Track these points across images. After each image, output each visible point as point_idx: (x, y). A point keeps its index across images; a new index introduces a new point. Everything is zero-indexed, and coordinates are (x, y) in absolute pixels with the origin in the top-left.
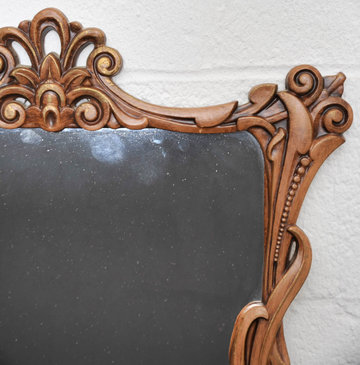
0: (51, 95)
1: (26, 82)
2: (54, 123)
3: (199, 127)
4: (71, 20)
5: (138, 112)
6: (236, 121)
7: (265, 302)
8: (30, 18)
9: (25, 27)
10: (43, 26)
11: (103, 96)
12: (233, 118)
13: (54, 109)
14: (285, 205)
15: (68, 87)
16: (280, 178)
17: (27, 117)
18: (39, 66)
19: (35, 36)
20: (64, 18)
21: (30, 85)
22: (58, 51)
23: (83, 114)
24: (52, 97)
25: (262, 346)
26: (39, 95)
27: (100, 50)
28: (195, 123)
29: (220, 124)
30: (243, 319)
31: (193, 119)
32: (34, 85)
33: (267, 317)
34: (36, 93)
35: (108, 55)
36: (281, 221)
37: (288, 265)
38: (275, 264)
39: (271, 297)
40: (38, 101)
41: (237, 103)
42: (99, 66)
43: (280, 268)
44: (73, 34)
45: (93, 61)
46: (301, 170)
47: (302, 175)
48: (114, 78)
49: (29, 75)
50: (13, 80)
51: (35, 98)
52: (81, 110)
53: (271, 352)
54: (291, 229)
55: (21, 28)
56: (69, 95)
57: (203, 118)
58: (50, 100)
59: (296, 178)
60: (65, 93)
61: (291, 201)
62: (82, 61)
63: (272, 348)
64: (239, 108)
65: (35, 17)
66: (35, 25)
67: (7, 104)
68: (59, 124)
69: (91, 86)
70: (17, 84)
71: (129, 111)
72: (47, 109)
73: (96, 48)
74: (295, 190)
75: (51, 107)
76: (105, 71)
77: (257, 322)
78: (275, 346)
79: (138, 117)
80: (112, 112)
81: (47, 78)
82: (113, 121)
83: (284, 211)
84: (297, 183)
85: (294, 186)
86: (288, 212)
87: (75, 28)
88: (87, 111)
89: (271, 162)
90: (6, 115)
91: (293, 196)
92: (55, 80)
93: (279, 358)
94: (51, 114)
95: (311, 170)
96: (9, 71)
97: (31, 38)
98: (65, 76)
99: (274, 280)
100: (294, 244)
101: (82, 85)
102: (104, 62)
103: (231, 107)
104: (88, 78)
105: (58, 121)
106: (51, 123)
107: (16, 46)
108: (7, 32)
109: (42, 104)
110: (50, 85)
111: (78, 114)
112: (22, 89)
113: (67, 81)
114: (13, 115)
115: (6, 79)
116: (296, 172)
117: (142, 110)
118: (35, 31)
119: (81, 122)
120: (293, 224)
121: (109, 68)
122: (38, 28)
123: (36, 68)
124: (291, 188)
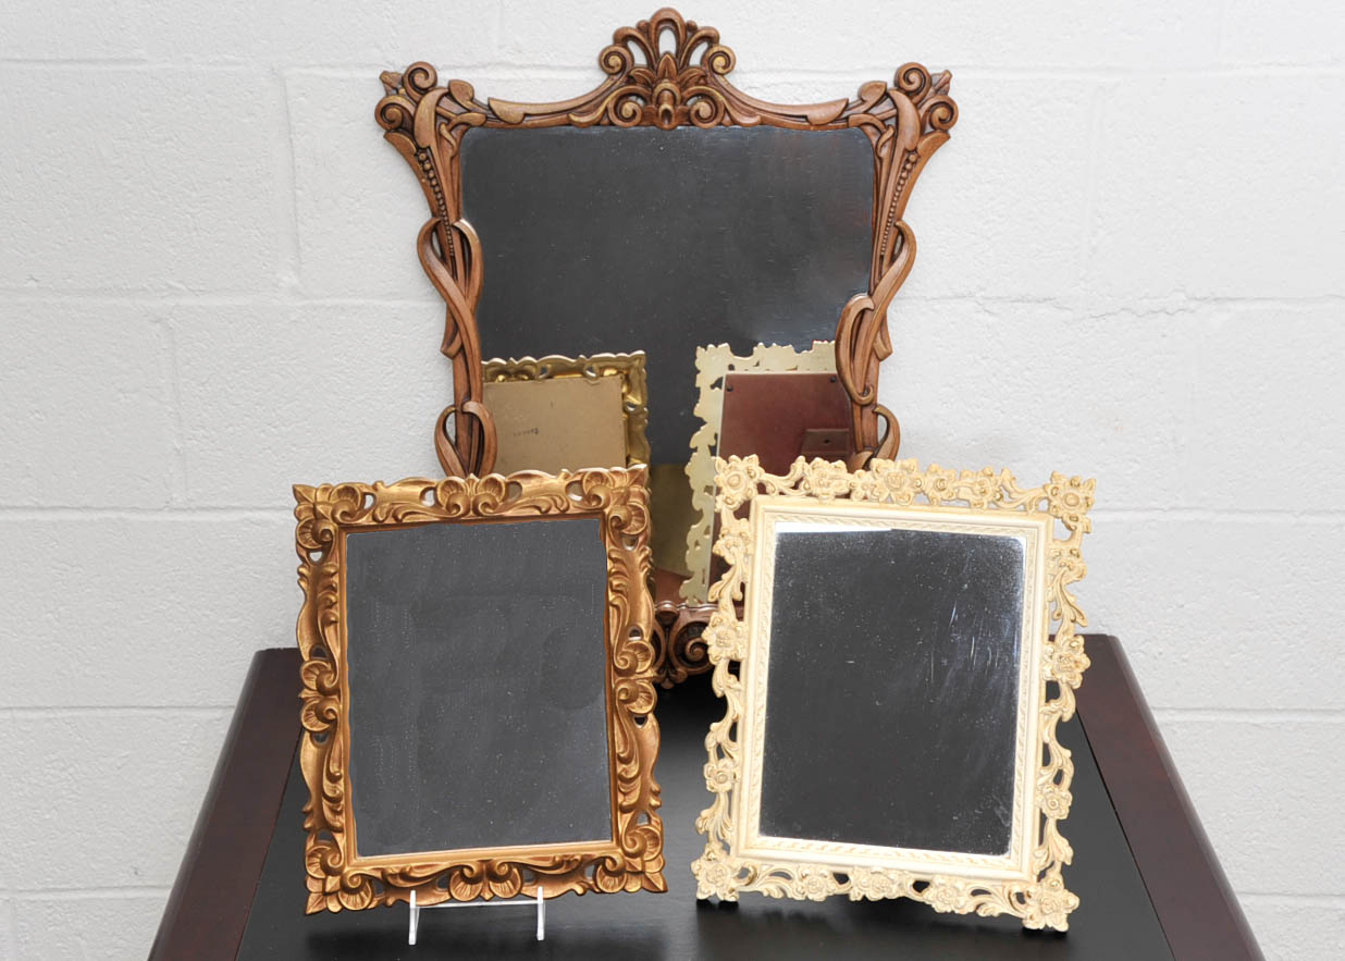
0: (667, 93)
1: (642, 81)
2: (670, 121)
3: (811, 124)
4: (686, 19)
5: (752, 110)
6: (847, 118)
7: (870, 295)
8: (647, 18)
9: (644, 28)
10: (662, 26)
11: (718, 94)
12: (844, 115)
13: (669, 107)
14: (893, 200)
15: (683, 86)
16: (888, 174)
17: (643, 116)
18: (656, 66)
19: (653, 37)
20: (681, 19)
21: (646, 84)
22: (673, 49)
23: (697, 112)
24: (668, 97)
25: (867, 336)
26: (656, 94)
27: (715, 49)
28: (807, 121)
29: (832, 122)
30: (849, 310)
31: (805, 117)
32: (650, 85)
33: (872, 308)
34: (653, 91)
35: (723, 54)
36: (889, 217)
37: (893, 259)
38: (882, 257)
39: (878, 288)
40: (654, 100)
41: (848, 100)
42: (715, 67)
43: (886, 261)
44: (689, 34)
45: (708, 60)
46: (908, 166)
47: (909, 171)
48: (726, 76)
49: (647, 74)
50: (630, 80)
51: (651, 97)
52: (695, 108)
53: (875, 341)
54: (898, 224)
55: (640, 28)
56: (685, 93)
57: (815, 115)
58: (666, 99)
59: (904, 175)
60: (681, 91)
61: (898, 197)
62: (695, 59)
63: (876, 336)
64: (850, 106)
65: (654, 18)
66: (654, 26)
67: (624, 103)
68: (674, 123)
69: (706, 84)
70: (634, 83)
71: (743, 109)
72: (663, 107)
73: (710, 47)
74: (903, 185)
75: (666, 106)
76: (720, 70)
77: (863, 312)
78: (879, 335)
79: (751, 115)
80: (726, 110)
81: (663, 77)
82: (727, 118)
83: (891, 206)
84: (905, 179)
85: (902, 182)
86: (895, 207)
87: (691, 28)
88: (701, 109)
89: (881, 159)
90: (624, 113)
91: (900, 192)
92: (671, 79)
93: (882, 346)
94: (666, 112)
95: (918, 165)
96: (627, 70)
97: (649, 38)
98: (682, 76)
99: (880, 272)
100: (900, 238)
101: (697, 84)
102: (720, 61)
103: (843, 105)
104: (704, 77)
105: (673, 119)
106: (666, 122)
107: (632, 46)
108: (626, 33)
109: (659, 104)
110: (665, 84)
111: (693, 112)
112: (639, 88)
113: (682, 80)
114: (630, 113)
115: (623, 78)
116: (904, 168)
117: (755, 108)
118: (653, 31)
119: (695, 120)
120: (899, 219)
121: (724, 67)
122: (656, 29)
123: (653, 67)
124: (899, 184)
